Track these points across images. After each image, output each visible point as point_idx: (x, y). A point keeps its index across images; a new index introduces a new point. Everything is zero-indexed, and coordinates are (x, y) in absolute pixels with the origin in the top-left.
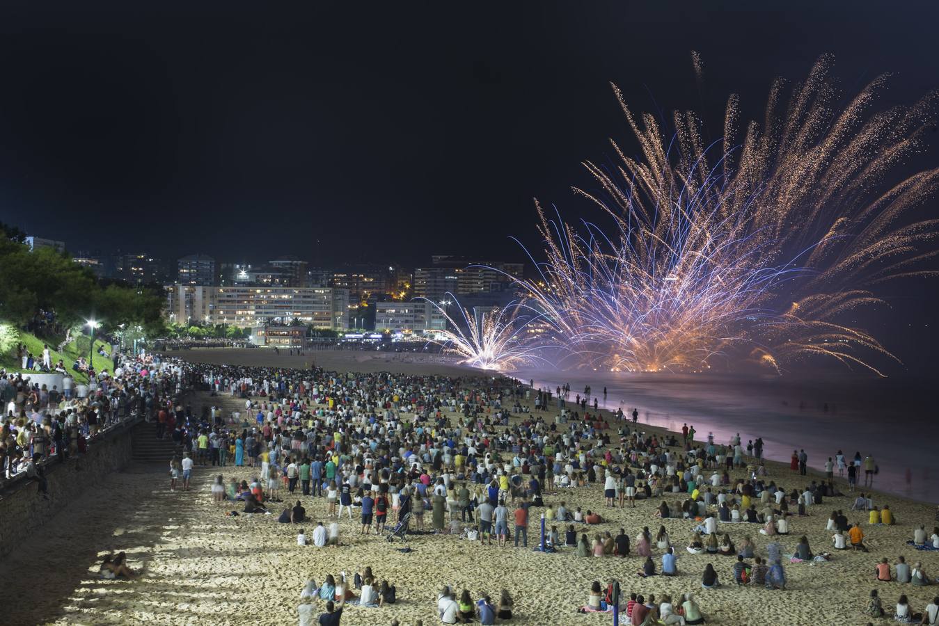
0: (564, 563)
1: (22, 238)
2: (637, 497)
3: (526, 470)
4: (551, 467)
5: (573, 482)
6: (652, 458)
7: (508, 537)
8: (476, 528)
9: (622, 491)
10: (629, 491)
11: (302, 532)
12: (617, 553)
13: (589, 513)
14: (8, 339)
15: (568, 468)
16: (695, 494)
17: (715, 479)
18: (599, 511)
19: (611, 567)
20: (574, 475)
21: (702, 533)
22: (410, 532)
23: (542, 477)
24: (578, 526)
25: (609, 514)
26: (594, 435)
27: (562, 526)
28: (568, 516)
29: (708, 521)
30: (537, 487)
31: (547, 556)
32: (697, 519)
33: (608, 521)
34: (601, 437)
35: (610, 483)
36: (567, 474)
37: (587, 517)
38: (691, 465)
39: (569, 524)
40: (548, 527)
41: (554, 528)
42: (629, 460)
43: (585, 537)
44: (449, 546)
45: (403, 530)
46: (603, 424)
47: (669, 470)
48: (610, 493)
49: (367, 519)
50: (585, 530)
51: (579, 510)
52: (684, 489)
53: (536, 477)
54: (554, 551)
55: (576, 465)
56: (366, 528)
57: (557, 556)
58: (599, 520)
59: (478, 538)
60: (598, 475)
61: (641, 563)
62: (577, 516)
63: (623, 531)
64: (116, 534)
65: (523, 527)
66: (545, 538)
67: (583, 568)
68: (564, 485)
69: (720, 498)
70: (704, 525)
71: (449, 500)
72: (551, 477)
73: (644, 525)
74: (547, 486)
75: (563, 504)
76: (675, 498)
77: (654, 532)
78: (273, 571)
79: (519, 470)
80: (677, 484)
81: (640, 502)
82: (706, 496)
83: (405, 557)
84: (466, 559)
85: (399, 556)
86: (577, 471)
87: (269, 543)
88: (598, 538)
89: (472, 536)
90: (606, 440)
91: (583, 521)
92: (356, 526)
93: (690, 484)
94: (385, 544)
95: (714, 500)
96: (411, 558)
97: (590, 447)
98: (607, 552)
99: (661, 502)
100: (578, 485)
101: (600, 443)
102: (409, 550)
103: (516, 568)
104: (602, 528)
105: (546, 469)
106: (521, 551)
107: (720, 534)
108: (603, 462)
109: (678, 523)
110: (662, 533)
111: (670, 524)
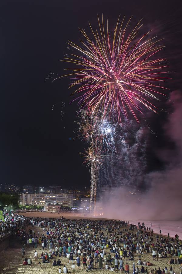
2: (163, 257)
3: (128, 248)
5: (142, 252)
7: (123, 270)
8: (113, 267)
9: (158, 255)
10: (160, 255)
11: (60, 269)
13: (148, 262)
15: (141, 248)
18: (151, 262)
20: (143, 250)
22: (93, 269)
23: (133, 251)
24: (145, 267)
25: (154, 263)
26: (148, 238)
27: (140, 267)
28: (141, 263)
30: (132, 254)
33: (154, 265)
34: (150, 238)
35: (154, 253)
36: (141, 250)
37: (147, 264)
38: (179, 247)
39: (142, 266)
40: (136, 267)
41: (138, 267)
43: (147, 270)
45: (91, 268)
47: (172, 249)
48: (154, 256)
49: (79, 264)
50: (147, 268)
51: (145, 261)
52: (177, 255)
53: (131, 251)
55: (143, 247)
56: (79, 267)
58: (151, 265)
59: (114, 270)
62: (144, 263)
63: (159, 268)
64: (4, 270)
66: (135, 270)
71: (105, 258)
73: (165, 266)
75: (140, 260)
77: (169, 268)
79: (126, 249)
80: (175, 253)
81: (164, 259)
86: (144, 249)
88: (152, 271)
89: (112, 270)
90: (152, 239)
91: (146, 265)
93: (179, 253)
94: (86, 272)
99: (170, 259)
100: (144, 254)
101: (150, 240)
105: (134, 249)
108: (152, 246)
109: (176, 265)
110: (171, 269)
111: (173, 266)
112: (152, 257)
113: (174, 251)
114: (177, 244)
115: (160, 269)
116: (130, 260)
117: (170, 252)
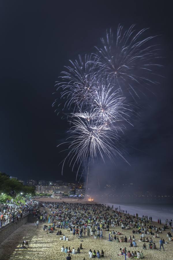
0: (114, 244)
1: (9, 177)
2: (128, 229)
3: (106, 223)
4: (110, 222)
6: (130, 220)
9: (125, 227)
11: (61, 237)
12: (125, 241)
13: (119, 232)
14: (5, 197)
15: (114, 223)
16: (139, 228)
17: (143, 224)
18: (120, 232)
19: (124, 245)
20: (115, 224)
21: (142, 237)
22: (83, 237)
23: (109, 224)
25: (123, 233)
27: (113, 236)
28: (114, 233)
29: (143, 234)
30: (108, 227)
32: (140, 234)
34: (120, 216)
35: (122, 226)
37: (118, 233)
38: (138, 222)
39: (115, 235)
40: (110, 236)
41: (112, 236)
42: (126, 221)
43: (118, 238)
44: (91, 240)
45: (81, 237)
46: (120, 213)
47: (134, 223)
48: (123, 228)
49: (74, 234)
50: (118, 236)
51: (116, 232)
53: (108, 225)
54: (112, 241)
55: (115, 222)
56: (74, 236)
57: (113, 242)
58: (120, 234)
59: (97, 238)
60: (120, 224)
61: (130, 244)
62: (116, 233)
63: (126, 236)
64: (23, 238)
66: (110, 238)
67: (118, 245)
68: (113, 226)
71: (91, 230)
72: (111, 225)
73: (130, 235)
74: (110, 227)
76: (135, 229)
77: (132, 237)
78: (55, 246)
79: (104, 223)
80: (136, 226)
81: (129, 230)
82: (142, 229)
84: (94, 243)
86: (116, 223)
87: (54, 240)
88: (121, 238)
89: (95, 237)
90: (121, 217)
91: (117, 234)
92: (71, 236)
93: (138, 226)
94: (78, 240)
95: (143, 230)
97: (118, 218)
98: (123, 241)
100: (116, 226)
102: (82, 241)
103: (104, 245)
104: (121, 236)
105: (109, 223)
106: (105, 241)
107: (145, 237)
108: (121, 221)
109: (137, 235)
110: (134, 237)
111: (135, 235)
112: (121, 228)
113: (135, 225)
114: (137, 220)
116: (107, 230)
117: (132, 226)
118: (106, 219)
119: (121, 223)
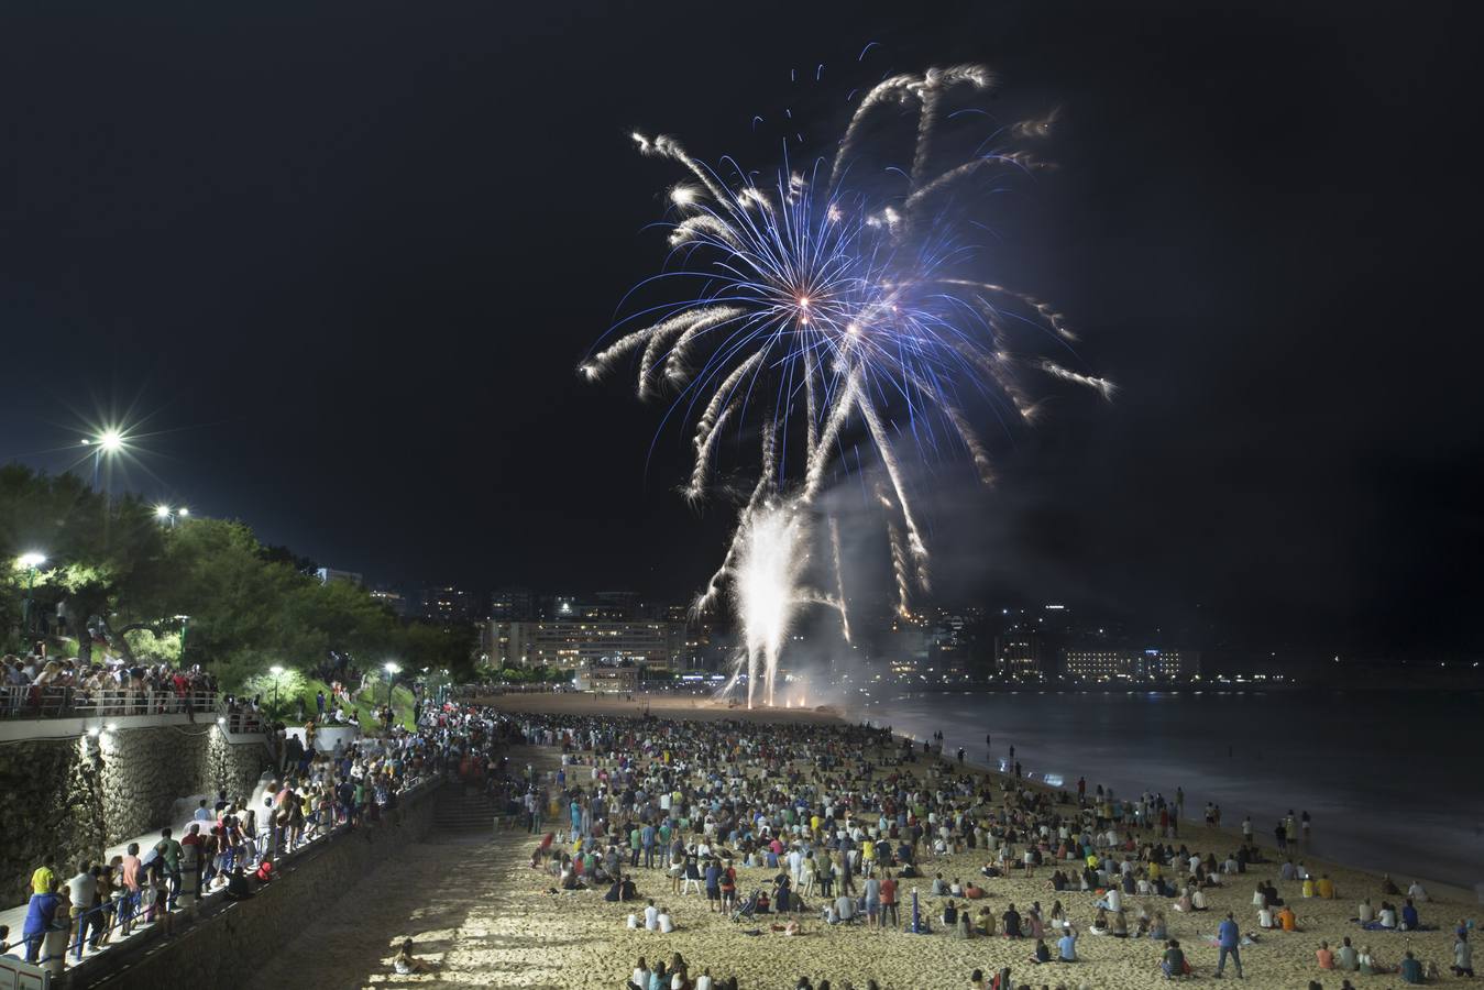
0: (942, 947)
1: (313, 570)
3: (894, 834)
5: (949, 848)
6: (1040, 818)
11: (632, 911)
12: (1006, 932)
13: (970, 885)
14: (294, 687)
15: (943, 831)
16: (1091, 861)
19: (998, 951)
20: (950, 840)
21: (1104, 909)
24: (959, 902)
25: (992, 887)
28: (944, 890)
29: (1110, 894)
30: (907, 854)
31: (923, 939)
33: (992, 896)
34: (981, 793)
36: (941, 837)
37: (967, 891)
39: (947, 899)
40: (921, 902)
42: (1014, 821)
47: (1063, 832)
49: (713, 895)
50: (964, 906)
51: (957, 881)
52: (1081, 856)
53: (907, 842)
54: (930, 932)
55: (951, 827)
57: (933, 938)
58: (981, 894)
60: (978, 839)
62: (955, 888)
63: (1012, 906)
64: (414, 916)
65: (893, 905)
66: (918, 915)
67: (964, 953)
68: (939, 851)
69: (1124, 865)
70: (1106, 900)
73: (1035, 899)
74: (919, 853)
75: (940, 876)
77: (1047, 908)
78: (597, 960)
79: (886, 834)
80: (1071, 850)
82: (1108, 864)
83: (753, 941)
84: (825, 942)
85: (745, 940)
86: (954, 834)
87: (593, 927)
90: (987, 797)
91: (961, 895)
93: (1087, 849)
94: (730, 926)
95: (1117, 869)
96: (761, 942)
97: (968, 806)
99: (1054, 873)
100: (956, 852)
101: (979, 800)
102: (758, 933)
103: (884, 953)
106: (891, 933)
109: (1075, 897)
110: (1057, 910)
111: (1065, 898)
113: (1069, 844)
115: (1017, 909)
118: (896, 809)
119: (986, 830)
